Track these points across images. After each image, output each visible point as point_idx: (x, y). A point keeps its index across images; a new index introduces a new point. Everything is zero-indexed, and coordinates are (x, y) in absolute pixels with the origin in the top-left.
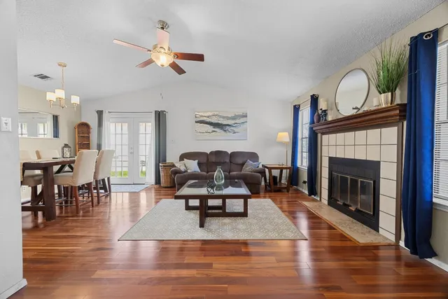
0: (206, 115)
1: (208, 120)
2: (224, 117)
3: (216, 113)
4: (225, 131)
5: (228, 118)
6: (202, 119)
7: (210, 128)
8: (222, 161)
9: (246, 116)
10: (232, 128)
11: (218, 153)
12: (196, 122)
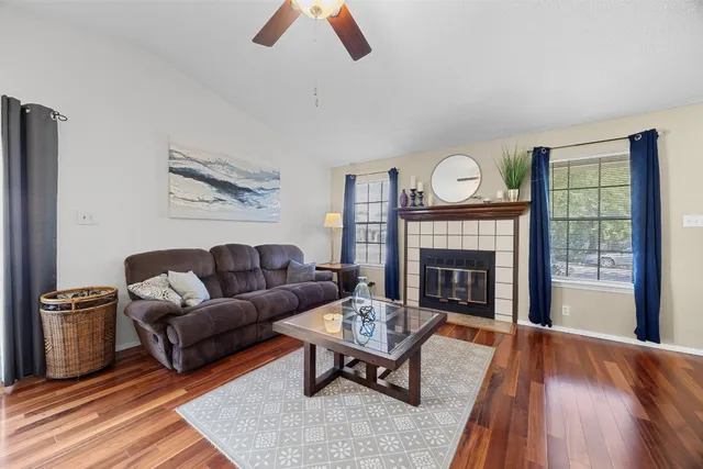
0: (200, 158)
1: (205, 171)
2: (240, 172)
3: (224, 159)
4: (243, 201)
5: (249, 176)
6: (188, 165)
7: (210, 192)
9: (277, 178)
10: (255, 197)
12: (171, 170)
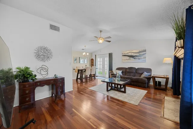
1: (127, 54)
2: (134, 53)
3: (130, 51)
4: (135, 59)
5: (136, 53)
6: (125, 54)
7: (128, 58)
8: (132, 72)
9: (145, 51)
10: (138, 57)
11: (131, 68)
12: (122, 56)
